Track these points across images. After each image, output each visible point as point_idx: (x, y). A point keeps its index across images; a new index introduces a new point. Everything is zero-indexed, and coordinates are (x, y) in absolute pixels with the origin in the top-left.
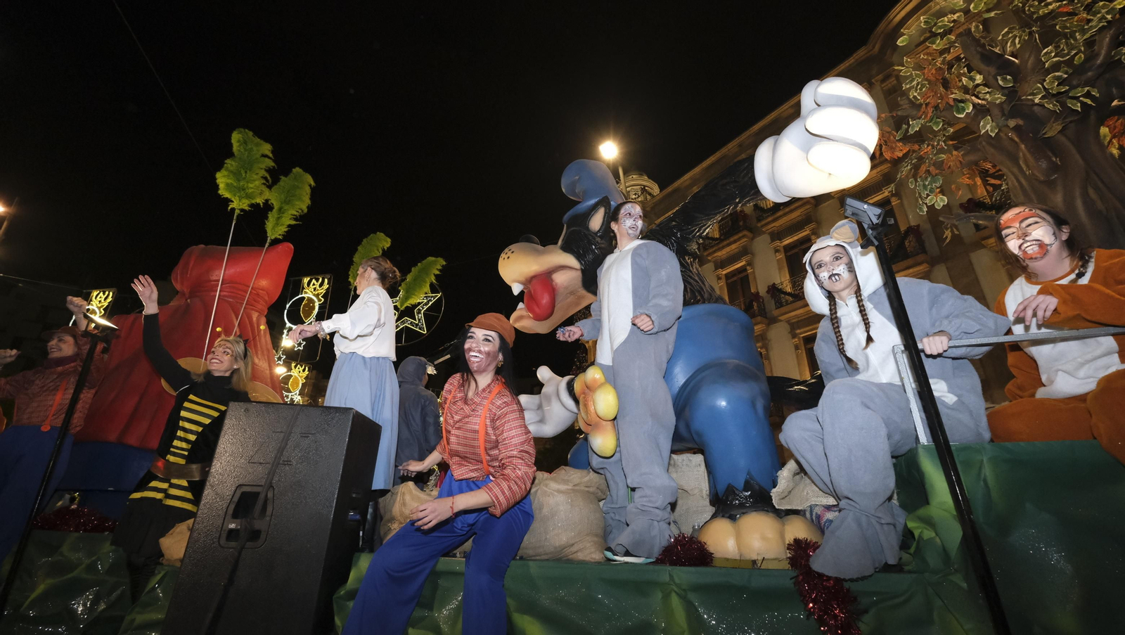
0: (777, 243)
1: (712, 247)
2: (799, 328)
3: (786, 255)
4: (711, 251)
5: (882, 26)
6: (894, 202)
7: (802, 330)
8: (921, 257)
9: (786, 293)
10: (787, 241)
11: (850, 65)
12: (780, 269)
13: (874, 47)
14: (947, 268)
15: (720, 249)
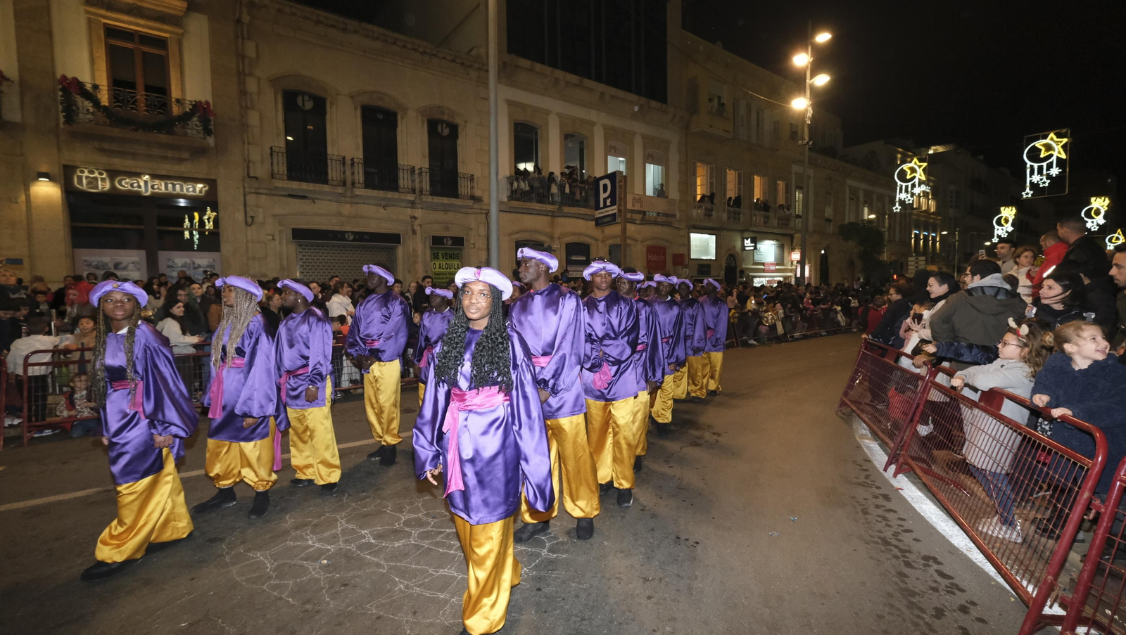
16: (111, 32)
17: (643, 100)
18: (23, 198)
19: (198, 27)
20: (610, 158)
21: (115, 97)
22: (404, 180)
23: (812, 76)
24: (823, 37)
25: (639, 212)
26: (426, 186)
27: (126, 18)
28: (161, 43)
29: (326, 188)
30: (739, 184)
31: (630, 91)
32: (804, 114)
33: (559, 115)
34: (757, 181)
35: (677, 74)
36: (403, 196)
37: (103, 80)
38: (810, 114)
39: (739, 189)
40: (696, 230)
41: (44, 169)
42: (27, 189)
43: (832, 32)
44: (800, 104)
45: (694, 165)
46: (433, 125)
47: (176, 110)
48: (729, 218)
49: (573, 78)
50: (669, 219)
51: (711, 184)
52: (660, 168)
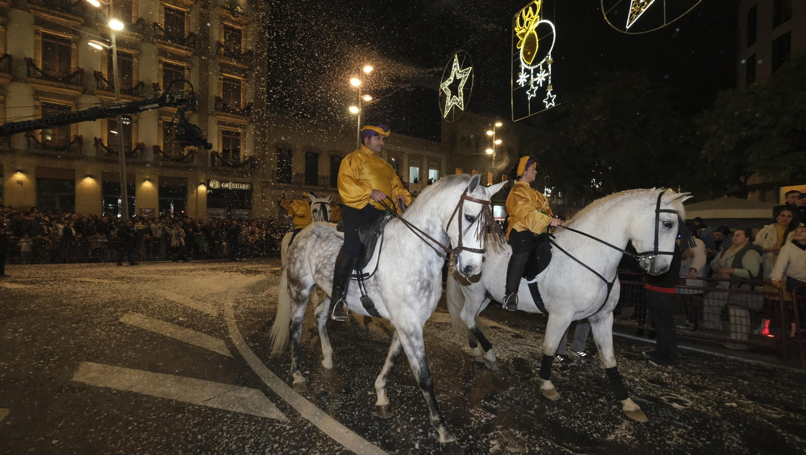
6: (186, 72)
9: (105, 80)
16: (224, 132)
17: (427, 141)
18: (195, 191)
19: (252, 128)
20: (411, 168)
21: (223, 155)
22: (320, 182)
23: (495, 140)
24: (499, 125)
26: (329, 183)
27: (229, 127)
28: (238, 134)
29: (291, 186)
31: (420, 137)
32: (492, 155)
36: (320, 188)
37: (221, 151)
38: (494, 156)
41: (202, 181)
42: (197, 188)
43: (502, 122)
44: (490, 151)
45: (454, 169)
46: (332, 158)
47: (242, 160)
52: (436, 171)
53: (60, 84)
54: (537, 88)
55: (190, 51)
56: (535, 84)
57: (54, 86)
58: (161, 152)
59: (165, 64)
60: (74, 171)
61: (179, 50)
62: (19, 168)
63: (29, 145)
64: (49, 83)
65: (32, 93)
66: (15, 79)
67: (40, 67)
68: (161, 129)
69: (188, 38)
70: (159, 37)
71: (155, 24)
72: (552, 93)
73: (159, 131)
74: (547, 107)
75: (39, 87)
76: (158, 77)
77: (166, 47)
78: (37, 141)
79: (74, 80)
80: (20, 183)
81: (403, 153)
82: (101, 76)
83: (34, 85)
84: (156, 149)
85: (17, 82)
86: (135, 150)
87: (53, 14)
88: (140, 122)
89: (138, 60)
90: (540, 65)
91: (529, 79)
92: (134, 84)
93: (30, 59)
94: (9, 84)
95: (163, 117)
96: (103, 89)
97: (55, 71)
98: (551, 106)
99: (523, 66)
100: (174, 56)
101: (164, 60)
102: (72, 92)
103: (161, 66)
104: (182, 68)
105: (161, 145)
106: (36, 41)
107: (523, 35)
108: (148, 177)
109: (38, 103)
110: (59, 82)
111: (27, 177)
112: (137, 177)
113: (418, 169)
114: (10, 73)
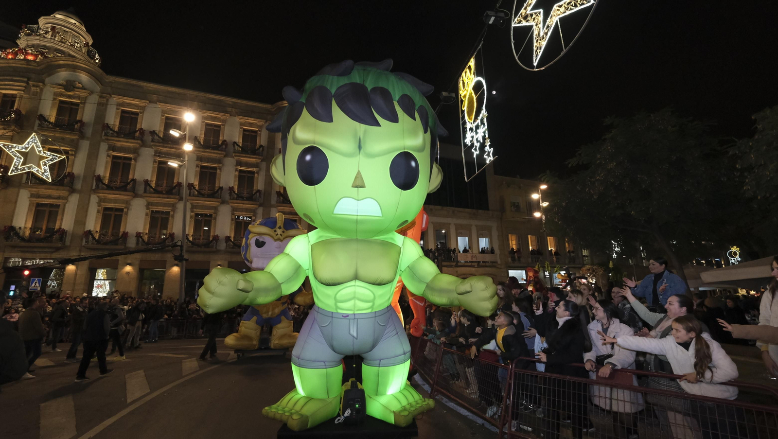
0: (200, 163)
1: (158, 142)
2: (196, 209)
3: (200, 171)
4: (157, 144)
5: (280, 103)
6: (256, 175)
7: (197, 210)
8: (258, 203)
9: (196, 190)
10: (205, 164)
11: (263, 107)
12: (196, 176)
13: (274, 108)
14: (263, 210)
15: (163, 147)
17: (474, 211)
20: (459, 238)
23: (542, 202)
24: (544, 187)
25: (476, 262)
30: (538, 242)
31: (467, 207)
32: (541, 218)
33: (432, 223)
34: (550, 240)
35: (493, 196)
38: (543, 218)
39: (539, 245)
40: (512, 269)
43: (547, 184)
44: (538, 215)
45: (508, 236)
48: (532, 261)
49: (439, 207)
50: (494, 264)
51: (519, 244)
52: (487, 239)
53: (165, 196)
54: (479, 143)
55: (259, 159)
56: (478, 141)
57: (160, 197)
58: (232, 241)
59: (241, 171)
60: (166, 261)
61: (251, 159)
62: (129, 262)
63: (137, 243)
64: (157, 195)
65: (146, 204)
66: (136, 196)
67: (153, 186)
68: (234, 222)
69: (259, 149)
70: (238, 152)
71: (235, 143)
72: (490, 146)
73: (231, 224)
74: (488, 162)
75: (151, 200)
76: (234, 182)
77: (242, 158)
78: (143, 240)
79: (174, 191)
80: (128, 273)
81: (450, 224)
82: (193, 186)
83: (147, 199)
84: (228, 239)
85: (137, 197)
86: (212, 241)
87: (166, 147)
88: (218, 218)
89: (221, 171)
90: (479, 121)
91: (472, 137)
92: (217, 188)
93: (147, 181)
94: (132, 199)
95: (235, 213)
96: (194, 196)
97: (162, 186)
98: (490, 160)
99: (468, 126)
100: (247, 165)
101: (239, 168)
102: (172, 201)
103: (237, 173)
104: (253, 173)
105: (233, 235)
106: (154, 167)
107: (465, 96)
108: (219, 263)
109: (148, 211)
110: (164, 194)
111: (133, 269)
112: (212, 263)
113: (467, 238)
114: (134, 192)
